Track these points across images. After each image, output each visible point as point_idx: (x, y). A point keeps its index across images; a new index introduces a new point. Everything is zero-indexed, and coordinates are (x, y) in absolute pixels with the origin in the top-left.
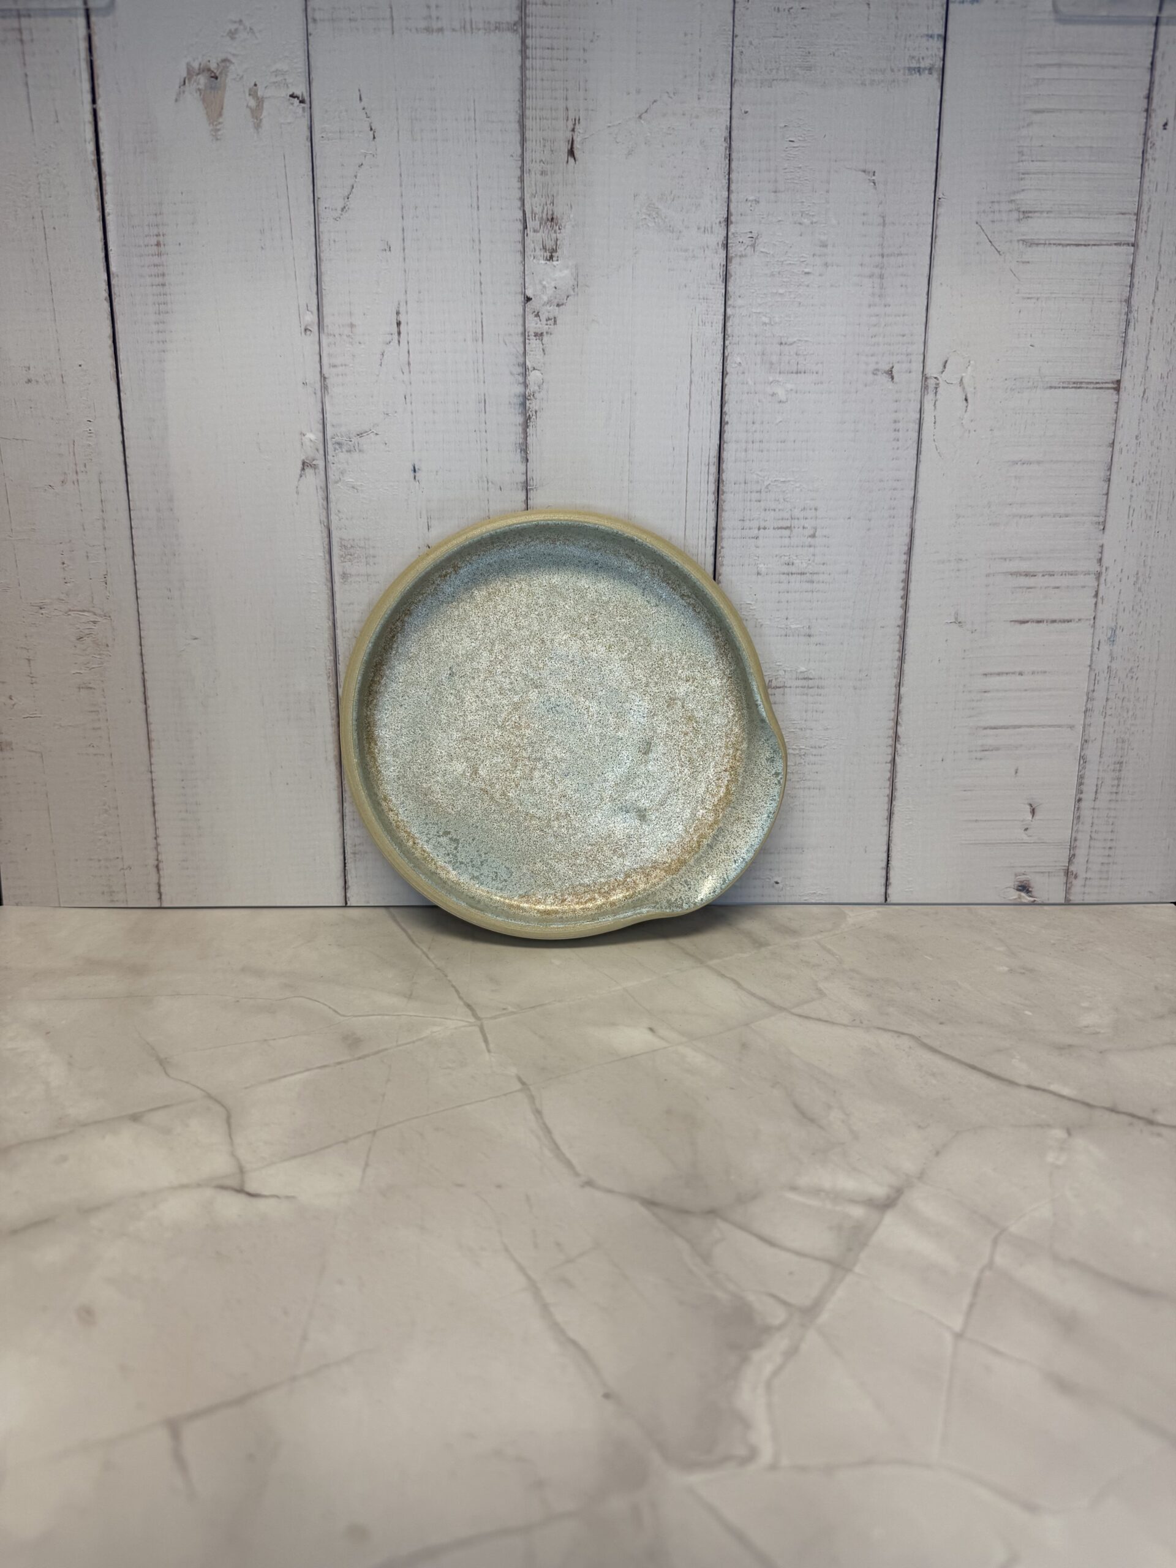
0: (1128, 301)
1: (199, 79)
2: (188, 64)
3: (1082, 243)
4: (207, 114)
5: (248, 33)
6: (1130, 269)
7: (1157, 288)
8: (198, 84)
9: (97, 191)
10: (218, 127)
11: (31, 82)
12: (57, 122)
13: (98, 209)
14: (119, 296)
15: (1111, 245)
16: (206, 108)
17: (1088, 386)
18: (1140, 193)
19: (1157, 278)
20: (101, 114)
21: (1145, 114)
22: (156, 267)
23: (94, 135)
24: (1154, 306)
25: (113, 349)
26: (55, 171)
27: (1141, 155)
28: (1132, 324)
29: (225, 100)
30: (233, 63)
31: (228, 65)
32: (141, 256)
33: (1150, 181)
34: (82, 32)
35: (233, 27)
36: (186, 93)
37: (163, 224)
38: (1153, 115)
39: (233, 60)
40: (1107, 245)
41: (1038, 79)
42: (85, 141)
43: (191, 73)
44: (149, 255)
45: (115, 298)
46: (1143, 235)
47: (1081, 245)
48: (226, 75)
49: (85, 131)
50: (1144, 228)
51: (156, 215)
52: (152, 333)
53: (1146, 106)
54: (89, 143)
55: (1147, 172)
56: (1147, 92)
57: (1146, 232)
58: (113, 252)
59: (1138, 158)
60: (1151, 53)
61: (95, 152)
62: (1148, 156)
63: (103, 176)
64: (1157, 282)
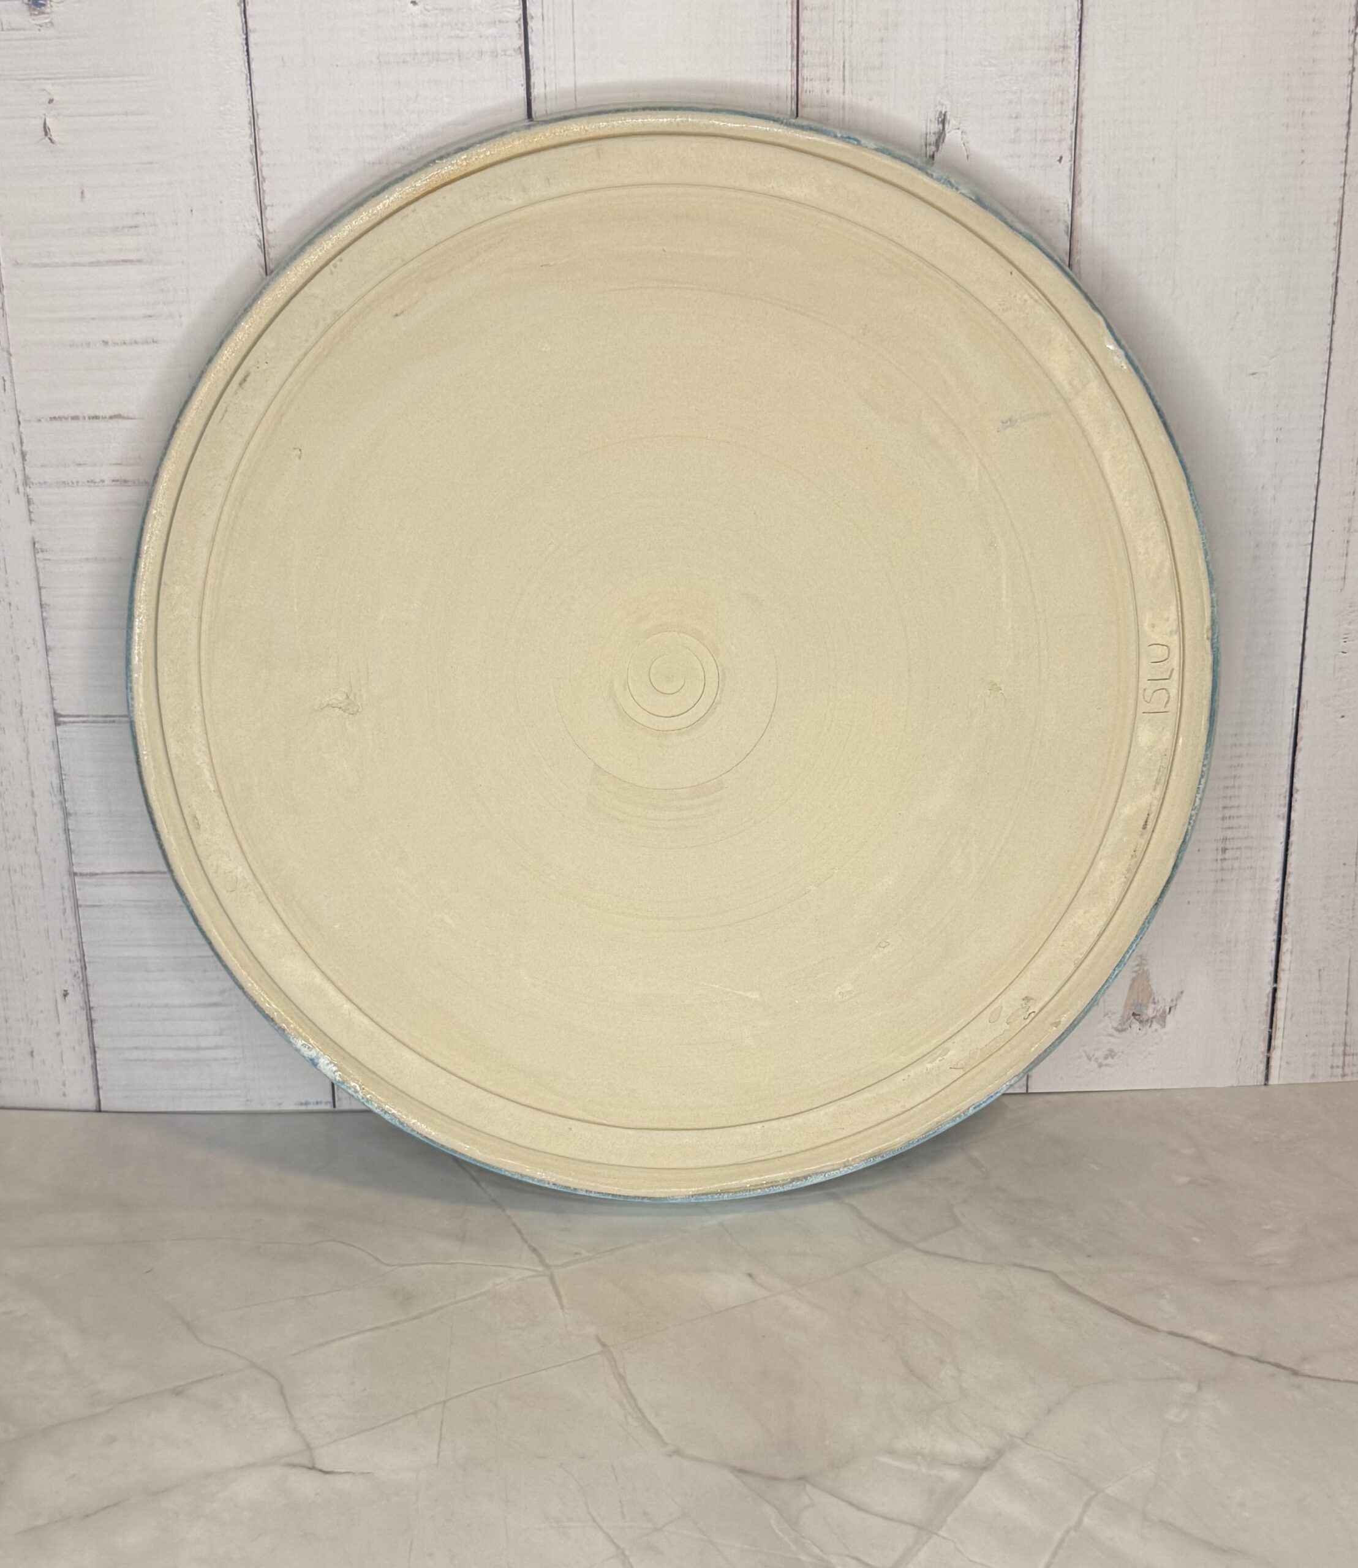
0: (67, 815)
1: (1153, 1012)
2: (1163, 1026)
3: (136, 875)
4: (1149, 981)
5: (1093, 1056)
6: (72, 849)
7: (34, 829)
8: (1155, 1009)
9: (1287, 903)
10: (1137, 968)
11: (1344, 1008)
12: (1320, 970)
13: (1289, 885)
14: (1280, 795)
15: (103, 874)
16: (1150, 985)
17: (95, 719)
18: (79, 929)
19: (38, 839)
20: (1269, 978)
21: (92, 1005)
22: (1231, 826)
23: (1280, 959)
24: (33, 809)
25: (1299, 736)
26: (1332, 922)
27: (87, 965)
28: (55, 789)
29: (1126, 993)
30: (1113, 1028)
31: (1120, 1027)
32: (1247, 838)
33: (71, 939)
34: (1276, 1055)
35: (1110, 1061)
36: (1170, 1000)
37: (1216, 871)
38: (82, 1004)
39: (1112, 1031)
40: (106, 874)
41: (221, 1035)
42: (1291, 953)
43: (1162, 1019)
44: (1237, 839)
45: (1286, 792)
46: (66, 885)
47: (138, 873)
48: (1122, 1017)
49: (1291, 962)
50: (66, 893)
51: (1222, 880)
52: (1247, 755)
53: (92, 1011)
54: (1287, 950)
55: (75, 948)
56: (94, 1026)
57: (63, 888)
58: (1280, 841)
59: (89, 962)
60: (98, 1062)
61: (1282, 941)
62: (78, 964)
63: (1277, 918)
64: (36, 834)
